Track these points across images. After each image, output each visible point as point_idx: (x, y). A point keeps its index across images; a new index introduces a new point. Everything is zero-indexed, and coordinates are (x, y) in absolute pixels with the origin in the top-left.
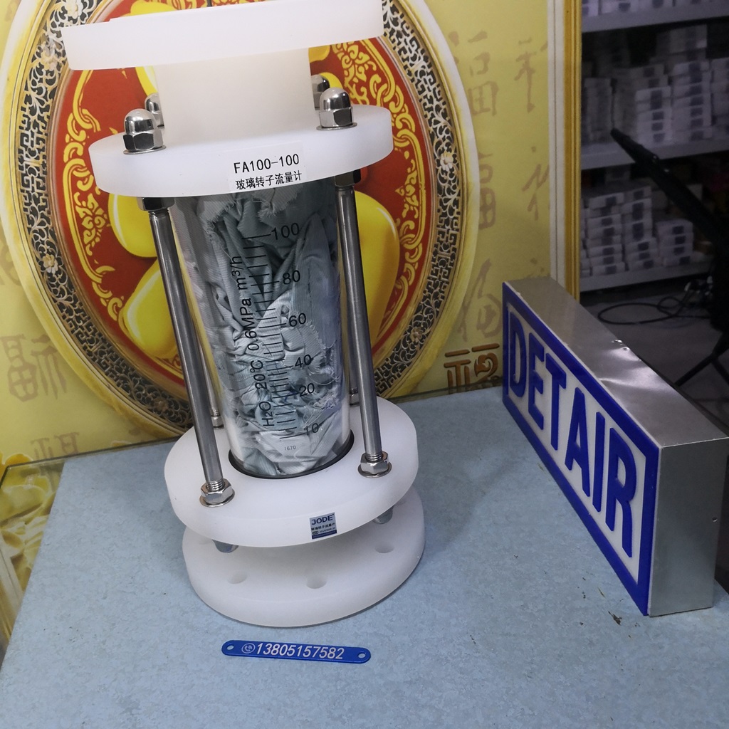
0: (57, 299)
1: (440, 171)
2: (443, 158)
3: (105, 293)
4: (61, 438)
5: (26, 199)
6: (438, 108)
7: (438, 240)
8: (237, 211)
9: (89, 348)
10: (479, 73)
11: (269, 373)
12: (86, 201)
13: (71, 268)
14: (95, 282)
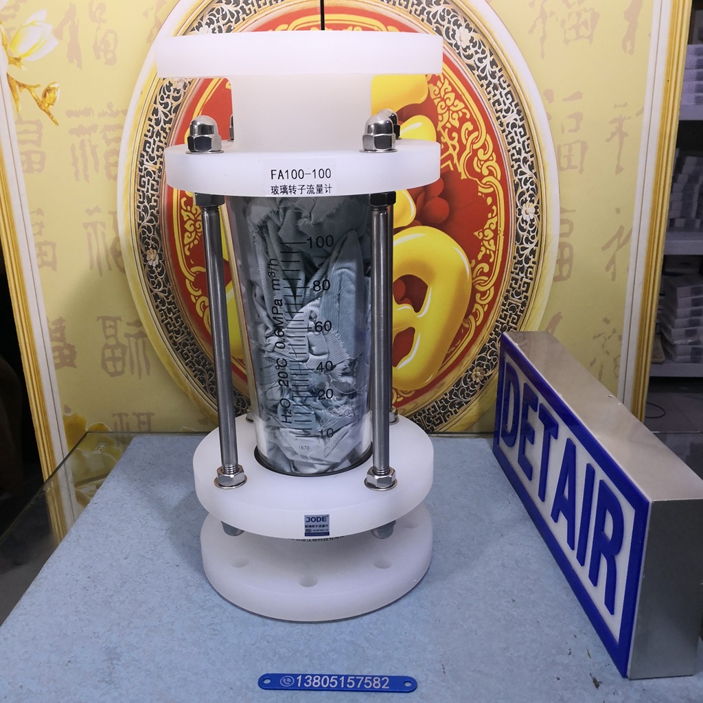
0: (153, 289)
1: (520, 220)
2: (524, 208)
4: (138, 415)
5: (140, 198)
6: (525, 160)
7: (511, 286)
8: (279, 218)
9: (174, 338)
10: (570, 131)
11: (292, 372)
12: (191, 207)
13: (169, 263)
14: (189, 280)
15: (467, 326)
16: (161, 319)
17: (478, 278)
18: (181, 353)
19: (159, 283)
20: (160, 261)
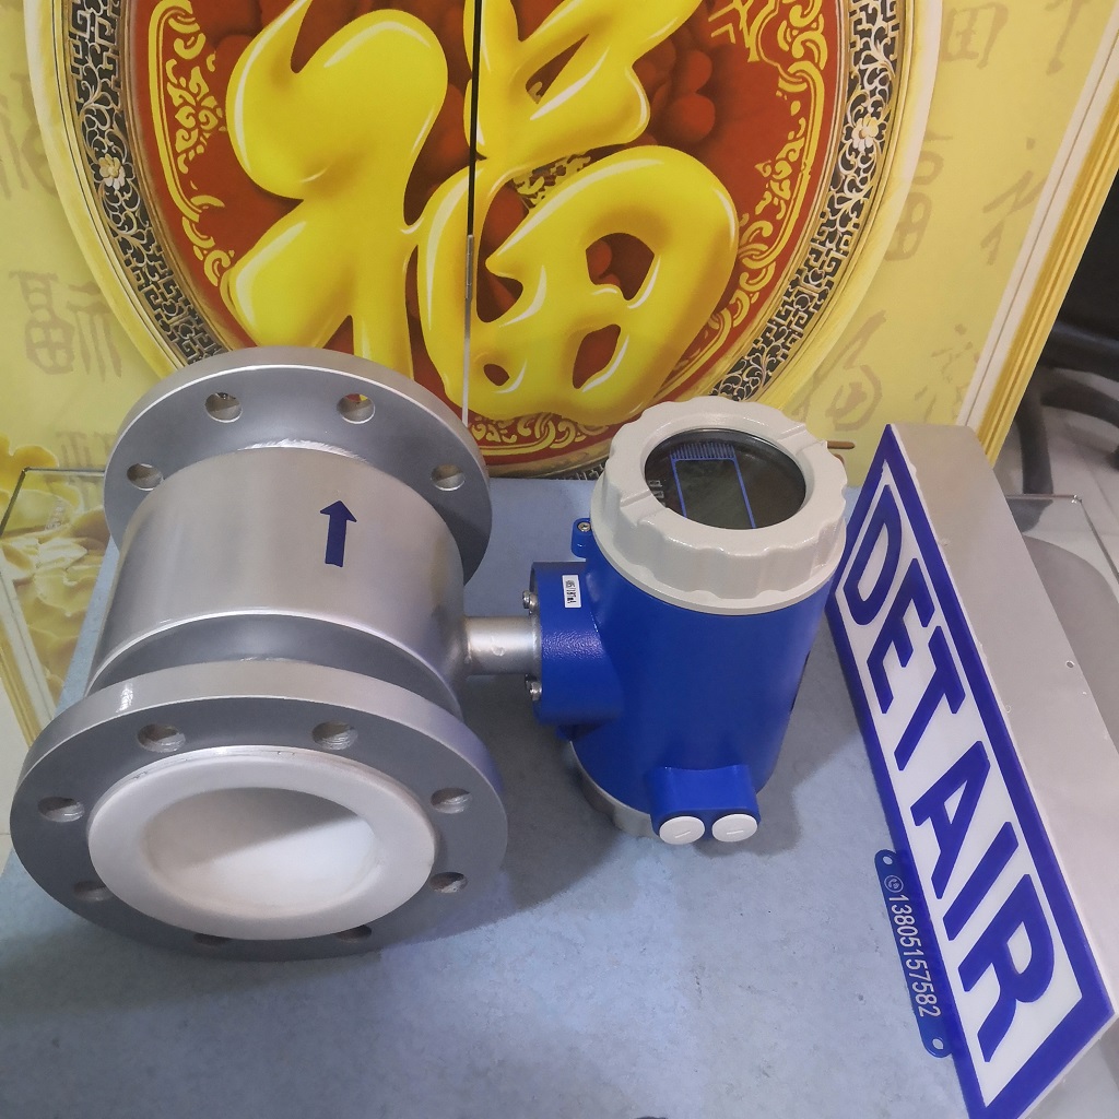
0: (118, 231)
1: (846, 148)
2: (860, 126)
3: (202, 239)
4: (104, 438)
5: (78, 52)
6: (881, 34)
7: (807, 264)
9: (165, 319)
12: (188, 79)
13: (147, 186)
14: (188, 218)
15: (716, 326)
16: (137, 283)
17: (749, 247)
18: (180, 343)
19: (128, 219)
20: (129, 180)
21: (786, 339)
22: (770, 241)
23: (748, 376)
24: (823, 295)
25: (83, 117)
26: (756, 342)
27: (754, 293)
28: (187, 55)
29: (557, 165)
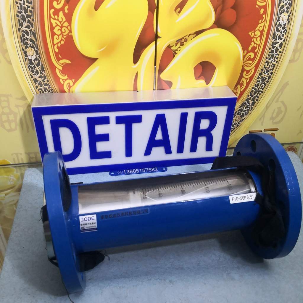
0: (33, 76)
1: (278, 24)
2: (282, 16)
3: (63, 76)
4: (29, 154)
5: (19, 9)
7: (264, 67)
12: (58, 16)
14: (58, 69)
17: (247, 62)
19: (37, 71)
21: (258, 94)
22: (253, 60)
23: (245, 108)
24: (269, 77)
25: (21, 33)
26: (248, 96)
27: (248, 78)
28: (58, 7)
29: (185, 38)
